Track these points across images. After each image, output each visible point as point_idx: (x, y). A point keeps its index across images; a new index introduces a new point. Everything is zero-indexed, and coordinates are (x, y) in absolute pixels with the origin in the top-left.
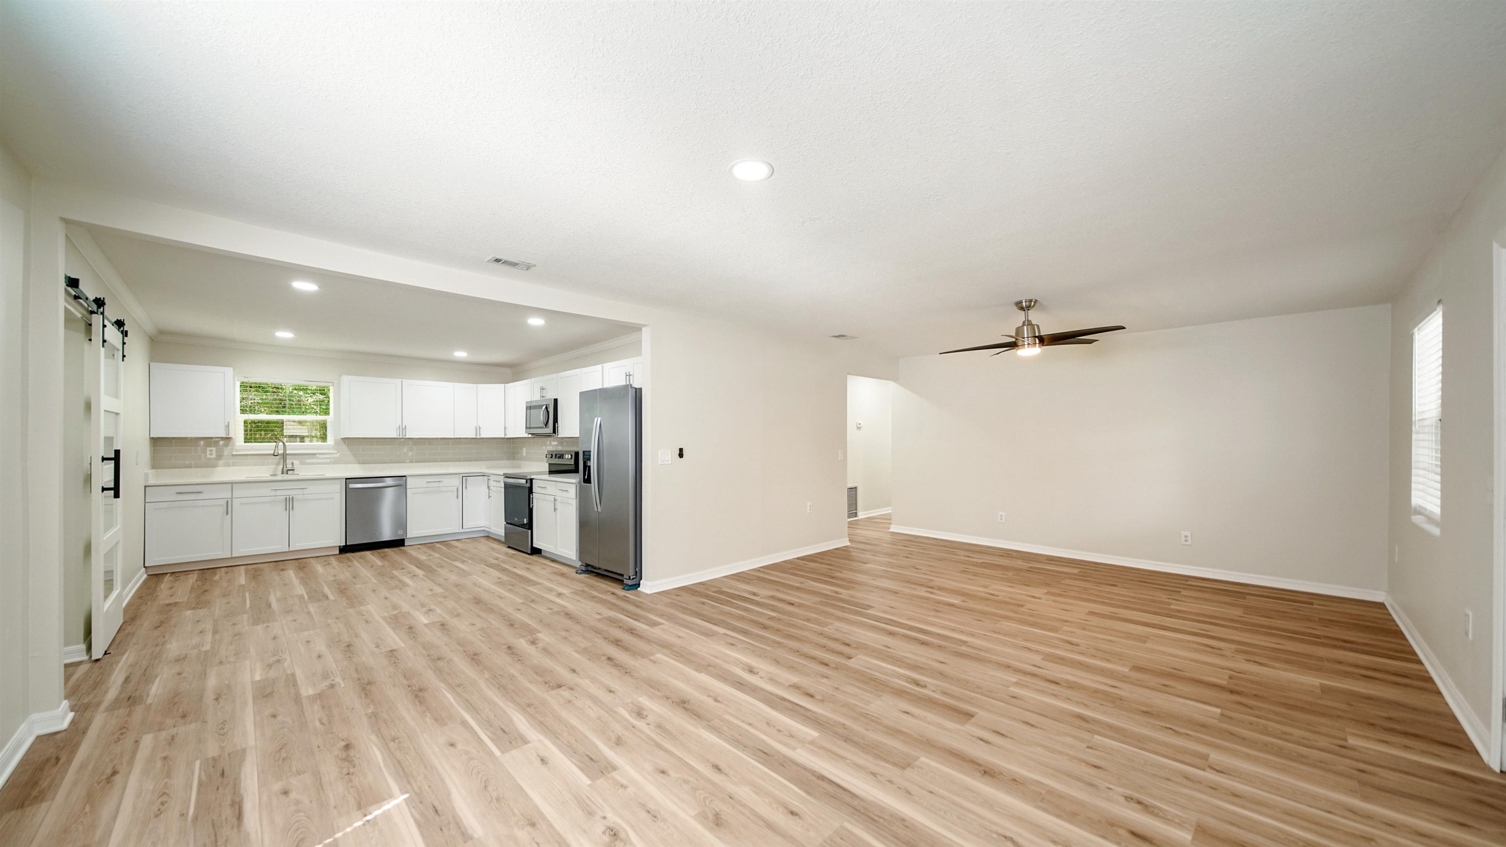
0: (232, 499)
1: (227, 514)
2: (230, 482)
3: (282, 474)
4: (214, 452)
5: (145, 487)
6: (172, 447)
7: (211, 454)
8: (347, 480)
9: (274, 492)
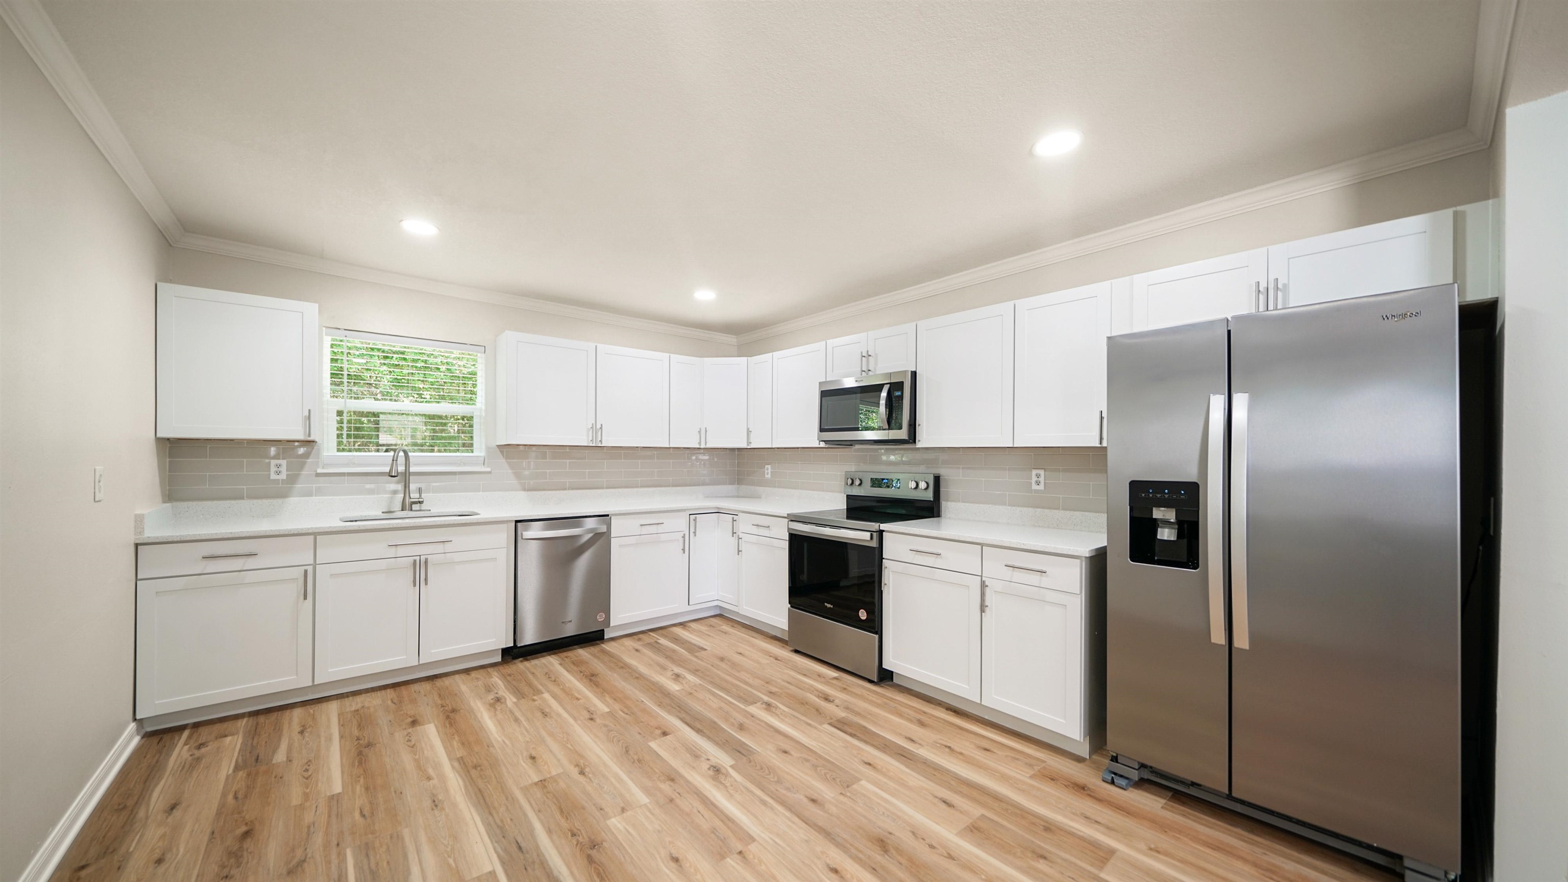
0: (315, 565)
1: (305, 598)
2: (310, 531)
3: (402, 510)
4: (284, 469)
5: (137, 545)
6: (206, 457)
7: (278, 473)
8: (519, 524)
9: (394, 549)
